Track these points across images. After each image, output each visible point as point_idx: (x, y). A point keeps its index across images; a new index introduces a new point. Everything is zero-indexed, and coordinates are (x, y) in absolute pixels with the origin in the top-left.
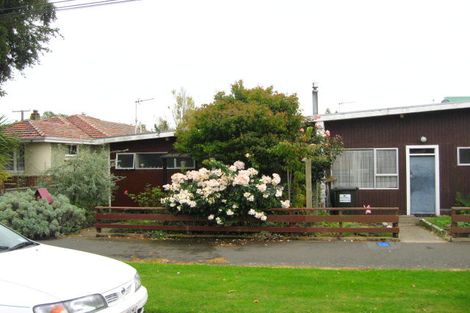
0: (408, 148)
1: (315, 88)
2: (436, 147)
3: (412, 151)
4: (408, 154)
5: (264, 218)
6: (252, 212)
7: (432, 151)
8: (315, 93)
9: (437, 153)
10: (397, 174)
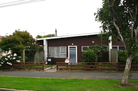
0: (69, 47)
1: (56, 30)
2: (76, 46)
3: (70, 47)
4: (69, 48)
5: (11, 64)
6: (8, 63)
7: (75, 47)
8: (56, 31)
9: (76, 48)
10: (66, 54)
